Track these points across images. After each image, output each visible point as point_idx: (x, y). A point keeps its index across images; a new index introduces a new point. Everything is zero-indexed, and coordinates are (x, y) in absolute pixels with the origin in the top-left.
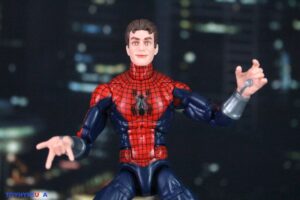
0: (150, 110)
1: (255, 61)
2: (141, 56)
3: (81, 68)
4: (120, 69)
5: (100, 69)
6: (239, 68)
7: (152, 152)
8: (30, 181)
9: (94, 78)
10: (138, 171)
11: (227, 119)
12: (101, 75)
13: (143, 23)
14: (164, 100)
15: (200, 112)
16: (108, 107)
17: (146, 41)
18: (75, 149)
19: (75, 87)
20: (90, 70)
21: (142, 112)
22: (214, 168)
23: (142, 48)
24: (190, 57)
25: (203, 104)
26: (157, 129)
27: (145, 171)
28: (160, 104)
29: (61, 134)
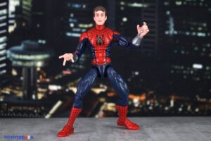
0: (104, 43)
1: (145, 23)
2: (100, 21)
3: (72, 25)
4: (91, 25)
5: (81, 26)
6: (138, 26)
7: (105, 60)
8: (48, 80)
9: (78, 30)
10: (99, 67)
11: (134, 46)
12: (82, 28)
13: (100, 7)
14: (109, 39)
15: (123, 43)
16: (87, 42)
17: (102, 15)
18: (74, 59)
19: (69, 34)
20: (76, 26)
21: (100, 44)
22: (137, 73)
23: (100, 18)
24: (125, 19)
25: (125, 40)
26: (106, 51)
27: (102, 67)
28: (107, 41)
29: (69, 52)
